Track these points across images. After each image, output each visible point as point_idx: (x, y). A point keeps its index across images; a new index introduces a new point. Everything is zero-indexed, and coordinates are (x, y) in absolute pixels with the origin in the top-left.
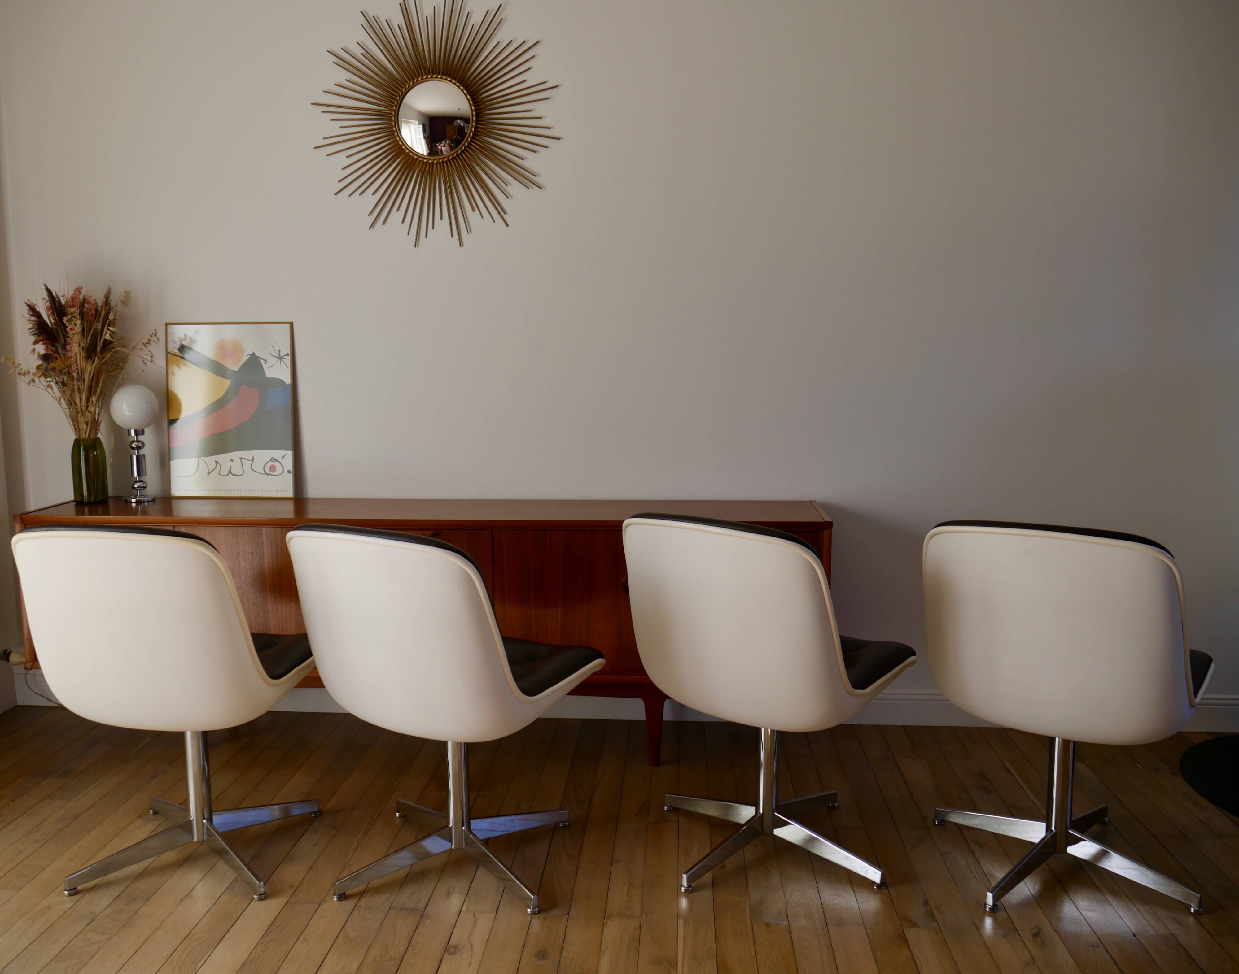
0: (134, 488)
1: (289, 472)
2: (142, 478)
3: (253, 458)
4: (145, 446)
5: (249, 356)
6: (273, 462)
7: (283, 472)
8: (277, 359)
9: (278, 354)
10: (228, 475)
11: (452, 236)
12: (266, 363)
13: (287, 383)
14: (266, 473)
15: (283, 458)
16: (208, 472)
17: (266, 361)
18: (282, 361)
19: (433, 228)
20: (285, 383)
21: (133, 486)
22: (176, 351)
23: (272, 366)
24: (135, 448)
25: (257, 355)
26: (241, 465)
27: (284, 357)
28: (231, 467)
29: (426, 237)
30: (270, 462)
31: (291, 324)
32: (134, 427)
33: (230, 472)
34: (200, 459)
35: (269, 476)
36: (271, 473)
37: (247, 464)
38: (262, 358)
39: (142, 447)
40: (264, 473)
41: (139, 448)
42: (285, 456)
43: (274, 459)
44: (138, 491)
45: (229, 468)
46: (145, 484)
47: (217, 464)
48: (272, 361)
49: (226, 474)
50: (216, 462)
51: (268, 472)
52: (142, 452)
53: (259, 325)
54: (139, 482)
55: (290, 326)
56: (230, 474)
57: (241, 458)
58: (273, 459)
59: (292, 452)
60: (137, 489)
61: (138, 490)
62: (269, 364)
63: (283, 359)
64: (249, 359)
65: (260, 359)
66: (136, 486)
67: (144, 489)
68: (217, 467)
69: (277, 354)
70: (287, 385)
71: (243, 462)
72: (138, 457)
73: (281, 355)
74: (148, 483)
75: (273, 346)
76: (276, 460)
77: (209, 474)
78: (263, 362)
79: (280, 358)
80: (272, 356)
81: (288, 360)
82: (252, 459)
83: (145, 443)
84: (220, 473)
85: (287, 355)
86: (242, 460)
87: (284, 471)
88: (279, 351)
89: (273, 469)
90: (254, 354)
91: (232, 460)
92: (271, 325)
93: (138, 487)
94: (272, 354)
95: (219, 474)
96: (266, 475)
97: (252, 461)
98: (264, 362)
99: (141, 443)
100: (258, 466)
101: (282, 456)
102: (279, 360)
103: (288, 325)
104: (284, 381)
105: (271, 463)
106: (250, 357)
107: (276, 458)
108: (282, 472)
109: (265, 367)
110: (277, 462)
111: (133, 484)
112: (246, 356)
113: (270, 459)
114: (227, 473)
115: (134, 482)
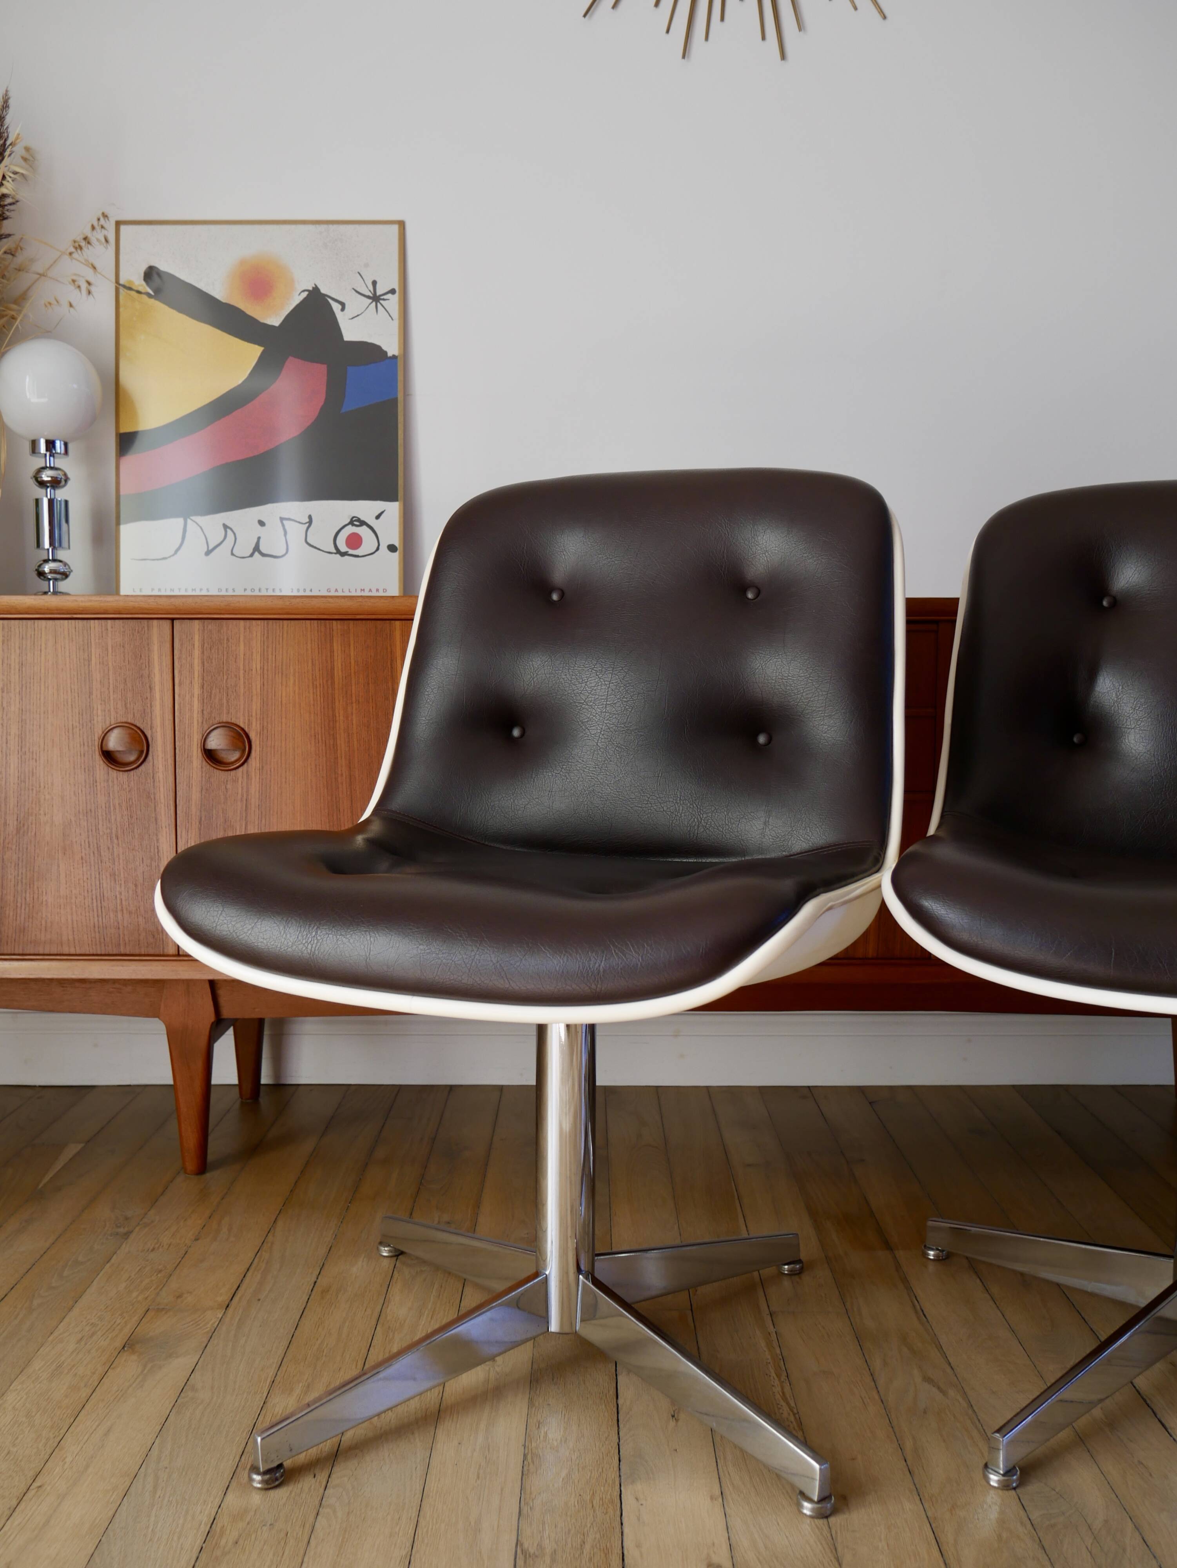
0: (41, 574)
1: (392, 548)
2: (61, 554)
3: (310, 517)
4: (69, 483)
5: (306, 293)
6: (354, 527)
7: (378, 549)
8: (371, 301)
9: (372, 291)
10: (252, 555)
11: (764, 38)
12: (343, 309)
13: (390, 354)
14: (338, 552)
15: (378, 517)
16: (206, 550)
17: (343, 305)
18: (378, 304)
19: (722, 19)
20: (386, 353)
21: (40, 569)
22: (139, 282)
23: (358, 315)
24: (48, 482)
25: (323, 291)
26: (283, 533)
27: (382, 297)
28: (259, 538)
29: (707, 38)
30: (350, 526)
31: (402, 224)
32: (46, 434)
33: (257, 549)
34: (189, 521)
35: (346, 557)
36: (351, 552)
37: (296, 532)
38: (336, 298)
39: (63, 483)
40: (335, 551)
41: (56, 483)
42: (382, 512)
43: (359, 520)
44: (51, 582)
45: (256, 540)
46: (67, 567)
47: (228, 530)
48: (356, 304)
49: (248, 555)
50: (226, 527)
51: (343, 548)
52: (61, 494)
53: (331, 226)
54: (54, 560)
55: (399, 228)
56: (256, 554)
57: (282, 519)
58: (355, 521)
59: (400, 506)
60: (49, 577)
61: (50, 579)
62: (350, 311)
63: (381, 302)
64: (305, 299)
65: (330, 300)
66: (47, 568)
67: (62, 579)
68: (228, 536)
69: (370, 291)
70: (390, 357)
71: (287, 527)
72: (51, 502)
73: (379, 293)
74: (72, 568)
75: (359, 273)
76: (362, 523)
77: (208, 553)
78: (336, 307)
79: (376, 298)
80: (357, 294)
81: (392, 303)
82: (307, 520)
83: (69, 475)
84: (234, 552)
85: (393, 291)
86: (285, 522)
87: (380, 547)
88: (374, 283)
89: (355, 541)
90: (316, 289)
91: (262, 523)
92: (357, 226)
93: (51, 572)
94: (358, 290)
95: (232, 554)
96: (338, 556)
97: (308, 524)
98: (340, 307)
99: (59, 472)
100: (322, 537)
101: (377, 514)
102: (374, 303)
103: (395, 228)
104: (384, 348)
105: (350, 529)
106: (308, 295)
107: (362, 519)
108: (375, 549)
109: (342, 319)
110: (365, 527)
111: (40, 566)
112: (300, 294)
113: (348, 521)
114: (251, 551)
115: (42, 562)
